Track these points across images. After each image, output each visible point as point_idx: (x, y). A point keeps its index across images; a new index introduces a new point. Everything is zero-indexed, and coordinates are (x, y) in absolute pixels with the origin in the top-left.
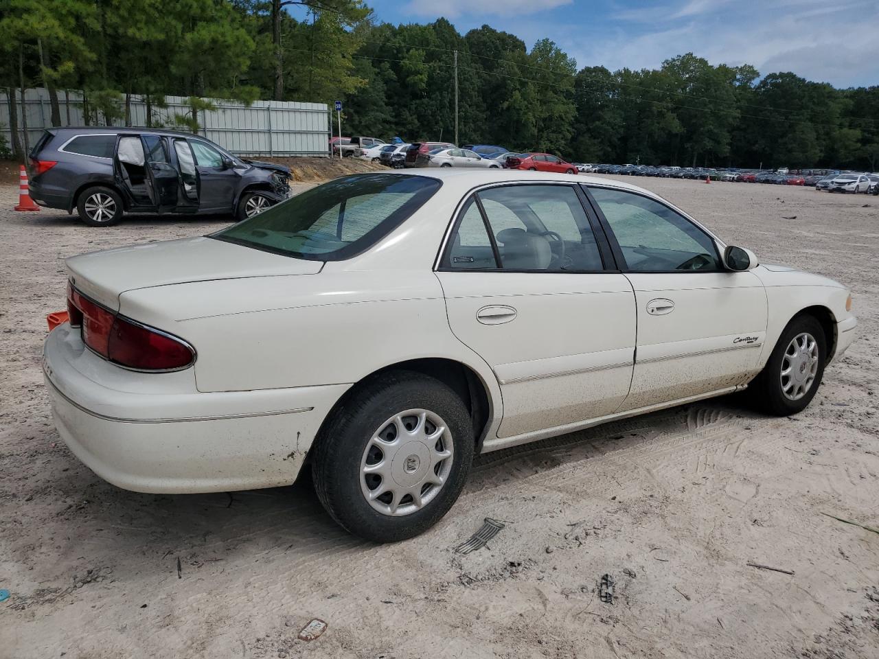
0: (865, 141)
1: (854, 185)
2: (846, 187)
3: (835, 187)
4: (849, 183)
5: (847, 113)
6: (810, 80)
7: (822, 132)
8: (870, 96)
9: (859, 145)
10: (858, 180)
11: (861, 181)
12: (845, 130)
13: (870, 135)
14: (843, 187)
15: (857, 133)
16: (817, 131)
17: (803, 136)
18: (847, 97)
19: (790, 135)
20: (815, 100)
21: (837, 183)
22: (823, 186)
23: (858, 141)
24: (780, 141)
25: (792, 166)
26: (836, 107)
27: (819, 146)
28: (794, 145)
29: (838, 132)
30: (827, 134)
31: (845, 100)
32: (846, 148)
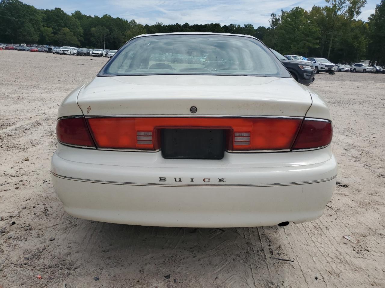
0: (55, 33)
1: (69, 52)
2: (66, 52)
3: (62, 52)
4: (67, 51)
5: (44, 20)
6: (25, 3)
7: (36, 28)
8: (52, 14)
9: (53, 35)
10: (70, 50)
11: (71, 50)
12: (46, 28)
13: (56, 31)
14: (65, 53)
15: (50, 30)
16: (34, 27)
17: (28, 29)
18: (42, 13)
19: (22, 28)
20: (30, 13)
21: (62, 50)
22: (55, 52)
23: (52, 33)
24: (18, 31)
25: (27, 43)
26: (40, 17)
27: (37, 34)
28: (26, 33)
29: (43, 28)
30: (39, 29)
31: (42, 14)
32: (48, 36)
